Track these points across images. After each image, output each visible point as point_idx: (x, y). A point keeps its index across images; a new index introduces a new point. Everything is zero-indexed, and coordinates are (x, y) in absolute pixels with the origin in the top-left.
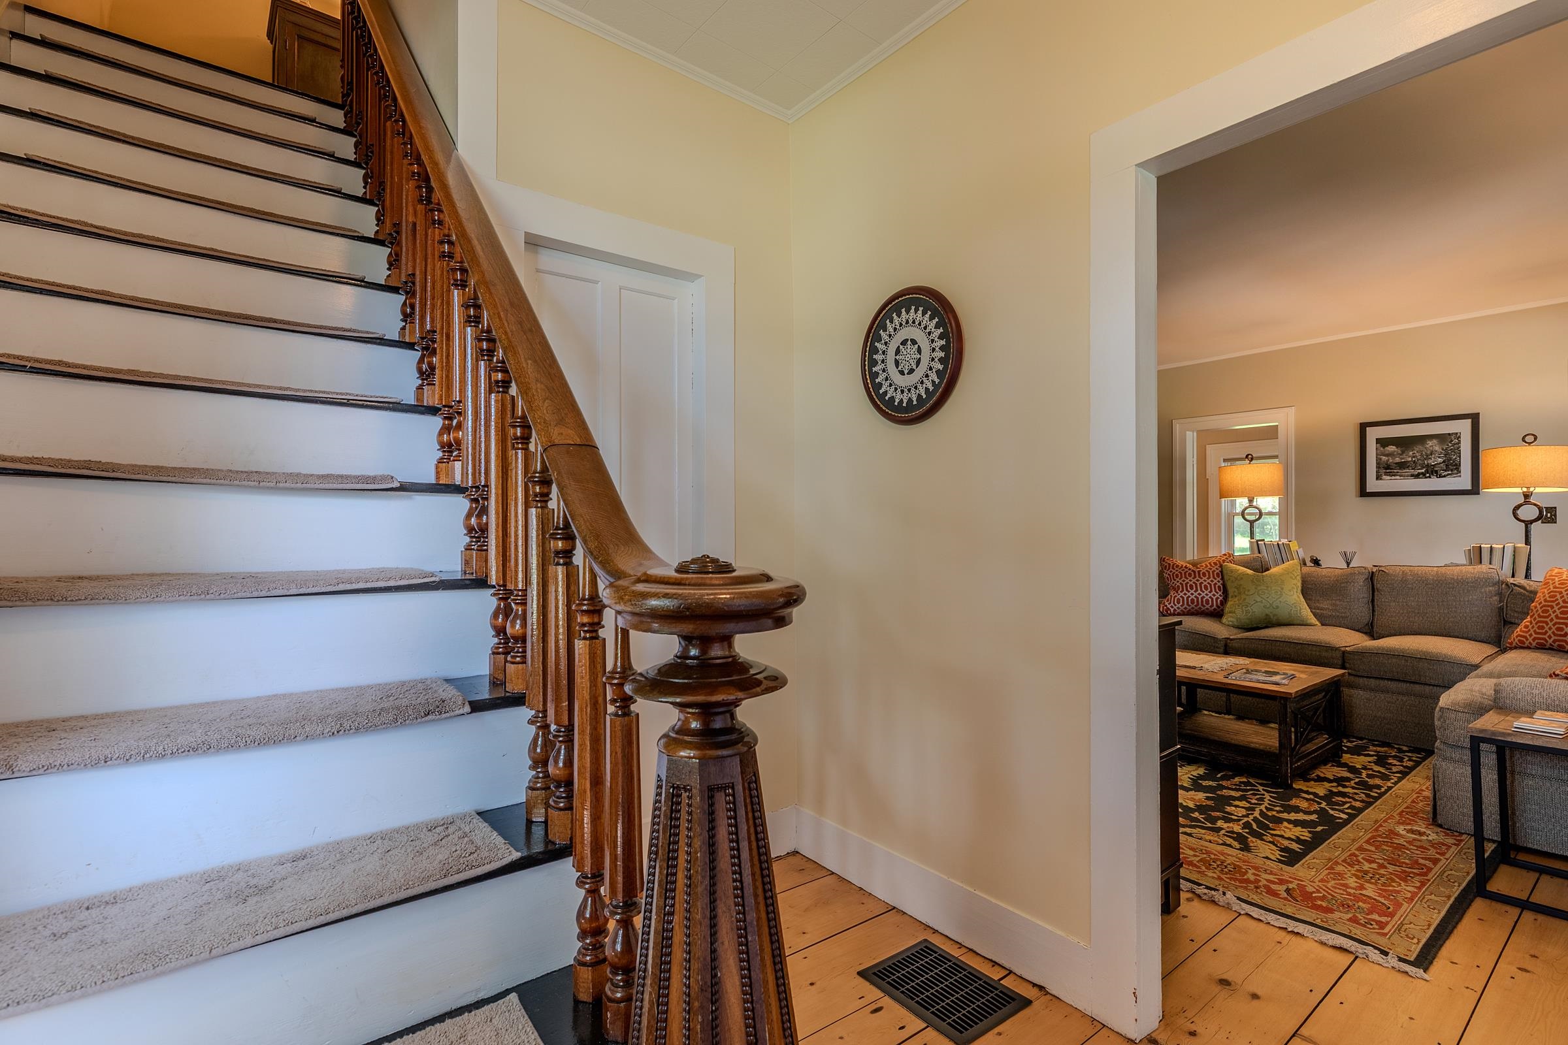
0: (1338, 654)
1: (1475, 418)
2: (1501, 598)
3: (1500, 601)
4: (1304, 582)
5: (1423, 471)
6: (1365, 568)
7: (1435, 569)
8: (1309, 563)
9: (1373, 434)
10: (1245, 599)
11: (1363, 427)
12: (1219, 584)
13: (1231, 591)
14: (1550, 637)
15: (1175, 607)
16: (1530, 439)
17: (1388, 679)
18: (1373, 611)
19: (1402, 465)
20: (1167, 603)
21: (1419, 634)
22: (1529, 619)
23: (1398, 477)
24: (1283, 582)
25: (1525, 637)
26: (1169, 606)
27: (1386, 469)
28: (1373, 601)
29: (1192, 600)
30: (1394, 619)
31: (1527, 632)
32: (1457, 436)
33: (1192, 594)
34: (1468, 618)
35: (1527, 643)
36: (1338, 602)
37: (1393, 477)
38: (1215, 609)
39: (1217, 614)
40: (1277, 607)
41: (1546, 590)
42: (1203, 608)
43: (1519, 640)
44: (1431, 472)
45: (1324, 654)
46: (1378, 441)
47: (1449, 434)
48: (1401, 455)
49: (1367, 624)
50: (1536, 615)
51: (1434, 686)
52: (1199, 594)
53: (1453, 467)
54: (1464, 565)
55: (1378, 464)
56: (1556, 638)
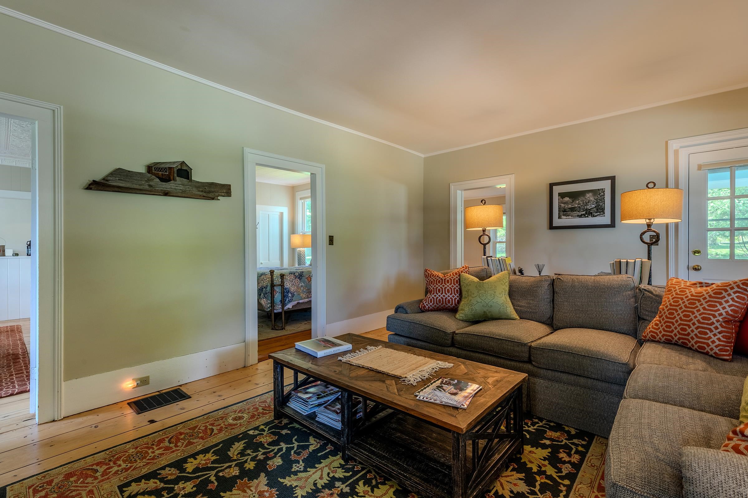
0: (526, 349)
1: (613, 179)
2: (636, 299)
3: (636, 302)
4: (511, 287)
5: (584, 213)
6: (549, 276)
7: (593, 277)
8: (518, 273)
9: (557, 190)
10: (471, 300)
11: (551, 186)
12: (457, 288)
13: (464, 293)
14: (676, 335)
15: (429, 305)
16: (651, 185)
17: (561, 372)
18: (553, 308)
19: (573, 209)
20: (424, 302)
21: (583, 328)
22: (657, 318)
23: (570, 217)
24: (496, 287)
25: (656, 333)
26: (425, 304)
27: (564, 212)
28: (553, 300)
29: (440, 300)
30: (566, 315)
31: (657, 329)
32: (603, 190)
33: (439, 296)
34: (615, 316)
35: (658, 338)
36: (531, 302)
37: (568, 217)
38: (454, 307)
39: (454, 310)
40: (491, 306)
41: (670, 296)
42: (447, 306)
43: (651, 335)
44: (589, 213)
45: (517, 349)
46: (560, 194)
47: (598, 190)
48: (572, 203)
49: (549, 318)
50: (664, 316)
51: (594, 379)
52: (444, 296)
53: (600, 210)
54: (609, 274)
55: (559, 208)
56: (681, 336)
